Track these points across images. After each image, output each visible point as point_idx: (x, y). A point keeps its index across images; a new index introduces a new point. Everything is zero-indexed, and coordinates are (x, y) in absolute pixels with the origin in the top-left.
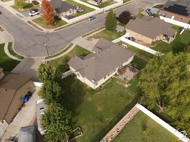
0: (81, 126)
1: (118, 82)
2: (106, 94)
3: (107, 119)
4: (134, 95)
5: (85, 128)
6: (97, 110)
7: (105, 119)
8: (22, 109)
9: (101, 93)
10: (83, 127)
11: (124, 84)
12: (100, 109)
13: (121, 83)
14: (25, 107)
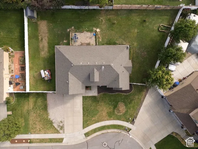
0: (157, 31)
1: (100, 39)
2: (120, 37)
3: (138, 20)
4: (102, 18)
5: (156, 27)
6: (138, 31)
7: (140, 21)
8: (182, 78)
9: (123, 41)
10: (156, 29)
11: (99, 33)
12: (136, 31)
13: (99, 36)
14: (179, 78)
